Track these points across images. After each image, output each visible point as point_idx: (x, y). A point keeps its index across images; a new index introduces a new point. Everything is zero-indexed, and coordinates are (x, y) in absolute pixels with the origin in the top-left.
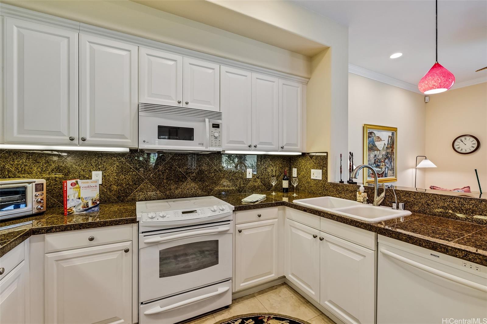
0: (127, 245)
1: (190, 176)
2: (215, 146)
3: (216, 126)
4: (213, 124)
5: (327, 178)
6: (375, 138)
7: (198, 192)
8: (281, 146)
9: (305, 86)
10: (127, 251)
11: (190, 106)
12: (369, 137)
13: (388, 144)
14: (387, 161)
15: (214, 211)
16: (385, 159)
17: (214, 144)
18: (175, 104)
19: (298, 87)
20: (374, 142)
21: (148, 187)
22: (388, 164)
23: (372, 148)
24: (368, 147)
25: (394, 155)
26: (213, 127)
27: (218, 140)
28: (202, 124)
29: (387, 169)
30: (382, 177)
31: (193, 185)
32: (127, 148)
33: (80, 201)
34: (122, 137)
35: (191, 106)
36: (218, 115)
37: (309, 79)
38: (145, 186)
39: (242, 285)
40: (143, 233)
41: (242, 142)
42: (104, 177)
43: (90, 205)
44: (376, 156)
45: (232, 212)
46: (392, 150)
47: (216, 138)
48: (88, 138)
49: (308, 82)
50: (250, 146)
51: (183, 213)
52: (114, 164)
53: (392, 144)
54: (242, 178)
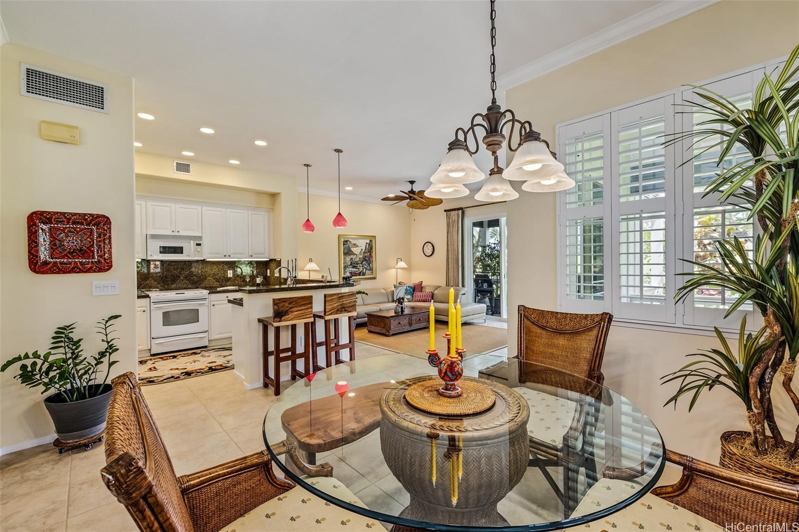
0: (144, 309)
1: (182, 276)
2: (199, 257)
3: (199, 245)
4: (196, 244)
6: (350, 245)
8: (250, 254)
9: (271, 214)
10: (144, 311)
12: (344, 244)
13: (365, 249)
14: (364, 263)
16: (363, 261)
17: (197, 255)
18: (170, 233)
19: (265, 215)
20: (350, 248)
22: (366, 265)
23: (348, 252)
24: (344, 252)
25: (372, 258)
28: (189, 244)
29: (365, 270)
30: (360, 275)
31: (185, 281)
32: (140, 259)
34: (138, 253)
35: (182, 233)
36: (200, 238)
37: (273, 209)
39: (215, 336)
40: (153, 302)
41: (220, 254)
44: (352, 259)
45: (207, 294)
46: (370, 254)
47: (199, 252)
49: (272, 211)
50: (225, 256)
51: (176, 294)
53: (370, 249)
54: (224, 277)
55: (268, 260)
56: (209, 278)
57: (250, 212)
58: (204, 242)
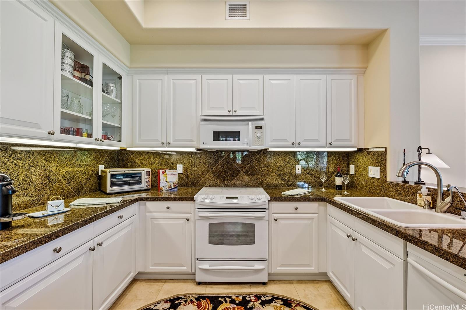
0: (188, 216)
1: (243, 170)
2: (258, 145)
3: (259, 128)
4: (256, 126)
5: (386, 177)
7: (249, 183)
8: (329, 141)
9: (363, 76)
10: (188, 220)
11: (238, 113)
15: (252, 199)
17: (257, 143)
18: (227, 113)
19: (352, 80)
21: (211, 177)
26: (256, 128)
27: (260, 139)
28: (246, 127)
31: (245, 177)
32: (194, 148)
33: (167, 183)
34: (191, 140)
36: (261, 118)
37: (366, 68)
38: (209, 176)
39: (278, 268)
40: (198, 209)
41: (286, 141)
42: (184, 168)
43: (173, 187)
45: (267, 201)
47: (259, 138)
48: (172, 142)
49: (365, 71)
50: (293, 144)
51: (227, 198)
52: (190, 160)
54: (290, 173)
55: (356, 149)
56: (273, 174)
57: (329, 77)
58: (266, 124)
